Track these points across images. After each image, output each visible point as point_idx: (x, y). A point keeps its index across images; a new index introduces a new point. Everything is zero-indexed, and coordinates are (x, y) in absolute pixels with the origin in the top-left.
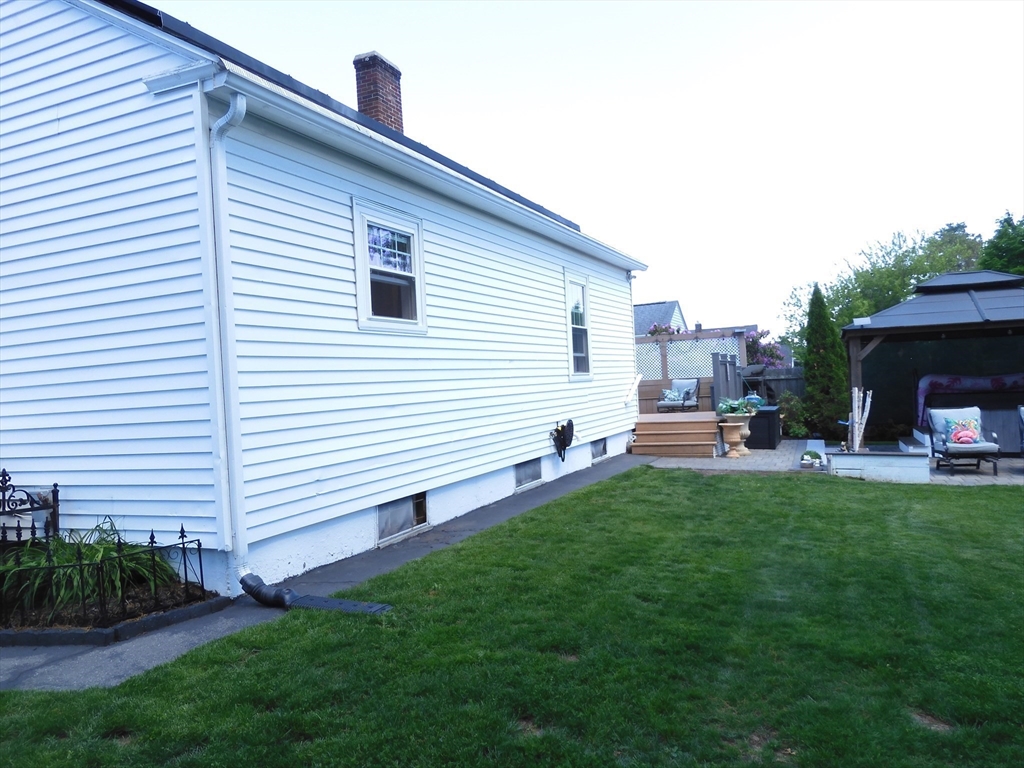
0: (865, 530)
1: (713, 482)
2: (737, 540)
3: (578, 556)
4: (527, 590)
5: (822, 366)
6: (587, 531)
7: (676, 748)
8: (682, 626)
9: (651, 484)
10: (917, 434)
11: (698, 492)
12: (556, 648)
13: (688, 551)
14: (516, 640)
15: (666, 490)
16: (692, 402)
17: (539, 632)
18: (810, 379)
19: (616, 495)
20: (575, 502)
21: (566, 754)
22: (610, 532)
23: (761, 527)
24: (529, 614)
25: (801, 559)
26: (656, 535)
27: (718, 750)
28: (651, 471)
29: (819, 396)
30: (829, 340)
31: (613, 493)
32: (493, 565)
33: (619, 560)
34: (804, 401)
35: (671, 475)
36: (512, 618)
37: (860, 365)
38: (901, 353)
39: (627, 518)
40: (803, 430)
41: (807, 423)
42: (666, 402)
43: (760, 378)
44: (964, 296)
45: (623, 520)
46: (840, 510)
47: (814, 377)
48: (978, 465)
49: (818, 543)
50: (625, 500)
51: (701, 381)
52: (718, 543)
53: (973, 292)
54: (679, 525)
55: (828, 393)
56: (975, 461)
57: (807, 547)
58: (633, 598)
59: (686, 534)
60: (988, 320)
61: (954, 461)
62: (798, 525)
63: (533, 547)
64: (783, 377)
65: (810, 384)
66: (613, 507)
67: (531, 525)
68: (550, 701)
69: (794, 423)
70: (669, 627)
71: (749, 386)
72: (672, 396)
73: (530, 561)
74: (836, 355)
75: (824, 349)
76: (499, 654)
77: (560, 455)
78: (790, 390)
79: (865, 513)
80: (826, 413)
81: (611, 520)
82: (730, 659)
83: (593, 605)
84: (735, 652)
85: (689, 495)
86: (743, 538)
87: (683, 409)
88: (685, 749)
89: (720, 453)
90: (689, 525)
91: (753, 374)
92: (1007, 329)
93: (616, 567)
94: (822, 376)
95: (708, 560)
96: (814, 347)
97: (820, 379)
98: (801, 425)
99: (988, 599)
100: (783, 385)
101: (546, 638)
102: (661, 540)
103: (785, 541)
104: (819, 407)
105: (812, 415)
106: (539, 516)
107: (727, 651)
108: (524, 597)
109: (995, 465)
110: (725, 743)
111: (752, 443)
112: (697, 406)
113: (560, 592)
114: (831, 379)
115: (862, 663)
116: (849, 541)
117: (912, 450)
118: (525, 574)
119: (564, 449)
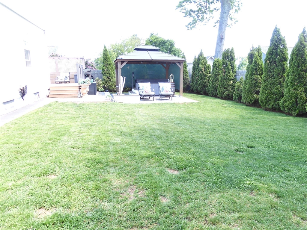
0: (131, 117)
1: (80, 106)
2: (96, 123)
3: (41, 135)
4: (24, 152)
5: (107, 70)
6: (41, 126)
7: (106, 202)
8: (92, 156)
9: (60, 107)
10: (133, 90)
11: (77, 109)
12: (45, 174)
13: (82, 129)
14: (26, 174)
15: (66, 109)
16: (68, 80)
17: (35, 169)
18: (104, 74)
19: (48, 112)
20: (32, 115)
21: (66, 220)
22: (51, 125)
23: (102, 119)
24: (28, 162)
25: (118, 128)
26: (69, 125)
27: (121, 199)
28: (58, 103)
29: (106, 79)
30: (109, 62)
31: (47, 111)
32: (4, 144)
33: (59, 135)
34: (102, 80)
35: (65, 104)
36: (21, 165)
37: (121, 69)
38: (128, 68)
39: (55, 119)
40: (102, 89)
41: (103, 87)
42: (59, 80)
43: (90, 73)
44: (146, 52)
45: (54, 120)
46: (122, 112)
47: (105, 73)
48: (149, 98)
49: (120, 122)
50: (52, 113)
51: (70, 73)
52: (91, 125)
53: (148, 51)
54: (75, 120)
55: (109, 78)
56: (148, 97)
57: (118, 124)
58: (69, 149)
59: (79, 123)
60: (152, 59)
61: (145, 97)
62: (112, 117)
63: (20, 134)
64: (96, 73)
65: (104, 75)
66: (48, 116)
67: (16, 125)
68: (50, 198)
69: (99, 87)
70: (88, 157)
71: (87, 75)
72: (61, 78)
73: (21, 140)
74: (111, 67)
75: (108, 65)
76: (20, 182)
77: (23, 98)
78: (98, 77)
79: (129, 113)
80: (109, 85)
81: (49, 121)
82: (112, 164)
83: (55, 154)
84: (112, 161)
85: (75, 110)
86: (98, 123)
87: (65, 82)
88: (110, 201)
89: (80, 97)
90: (79, 120)
91: (87, 72)
92: (156, 62)
93: (59, 138)
94: (107, 73)
95: (90, 131)
96: (105, 64)
97: (107, 74)
98: (102, 88)
99: (168, 133)
100: (96, 75)
101: (40, 171)
102: (70, 126)
103: (111, 122)
104: (107, 82)
105: (105, 85)
106: (19, 122)
107: (110, 162)
108: (23, 155)
109: (154, 98)
110: (121, 195)
111: (89, 93)
112: (69, 82)
113: (39, 150)
114: (110, 74)
115: (149, 158)
116: (128, 121)
117: (132, 94)
118: (20, 146)
119: (24, 96)
